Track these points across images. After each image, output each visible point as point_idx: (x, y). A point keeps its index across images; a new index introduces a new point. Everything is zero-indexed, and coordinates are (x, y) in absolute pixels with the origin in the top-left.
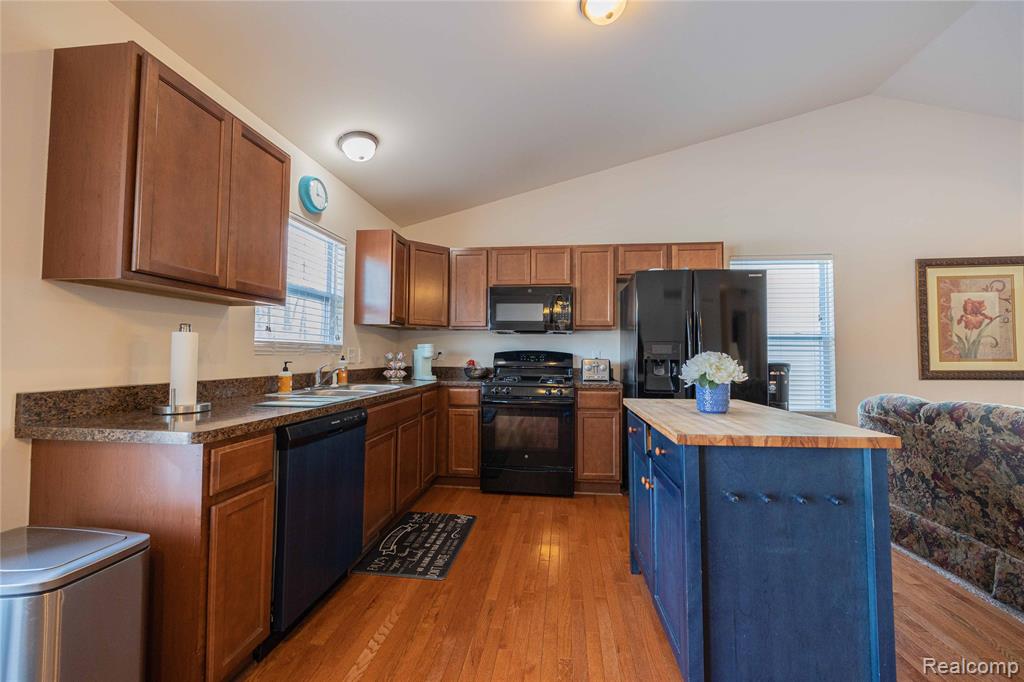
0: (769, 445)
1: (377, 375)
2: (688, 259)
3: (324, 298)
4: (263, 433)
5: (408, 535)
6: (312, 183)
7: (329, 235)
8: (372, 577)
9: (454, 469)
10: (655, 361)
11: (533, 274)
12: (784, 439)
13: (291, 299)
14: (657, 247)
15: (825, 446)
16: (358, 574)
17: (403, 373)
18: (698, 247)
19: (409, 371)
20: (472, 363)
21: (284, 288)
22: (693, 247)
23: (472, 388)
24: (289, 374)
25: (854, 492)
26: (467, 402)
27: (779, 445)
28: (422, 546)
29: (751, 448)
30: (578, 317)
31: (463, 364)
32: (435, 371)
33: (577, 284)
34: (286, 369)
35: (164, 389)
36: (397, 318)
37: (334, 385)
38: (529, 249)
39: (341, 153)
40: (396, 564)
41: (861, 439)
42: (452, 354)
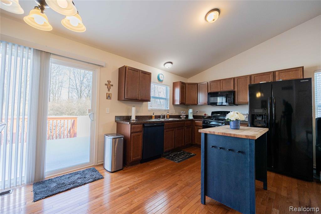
0: (219, 134)
1: (179, 117)
2: (284, 76)
3: (165, 99)
4: (141, 124)
5: (177, 154)
6: (160, 75)
7: (166, 85)
8: (165, 159)
9: (196, 142)
10: (257, 115)
11: (221, 88)
12: (222, 133)
13: (152, 99)
14: (269, 73)
15: (233, 136)
16: (163, 157)
17: (185, 117)
18: (289, 70)
19: (187, 116)
20: (205, 114)
21: (150, 97)
22: (287, 71)
23: (201, 121)
24: (154, 115)
25: (246, 151)
26: (199, 125)
27: (221, 135)
28: (178, 157)
29: (214, 135)
30: (236, 101)
31: (203, 115)
32: (194, 116)
33: (236, 90)
34: (153, 114)
35: (131, 117)
36: (181, 103)
37: (166, 118)
38: (220, 80)
39: (164, 67)
40: (171, 158)
41: (243, 135)
42: (200, 112)
